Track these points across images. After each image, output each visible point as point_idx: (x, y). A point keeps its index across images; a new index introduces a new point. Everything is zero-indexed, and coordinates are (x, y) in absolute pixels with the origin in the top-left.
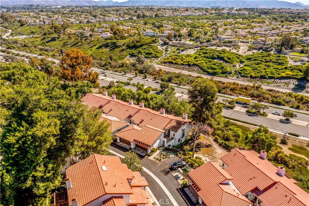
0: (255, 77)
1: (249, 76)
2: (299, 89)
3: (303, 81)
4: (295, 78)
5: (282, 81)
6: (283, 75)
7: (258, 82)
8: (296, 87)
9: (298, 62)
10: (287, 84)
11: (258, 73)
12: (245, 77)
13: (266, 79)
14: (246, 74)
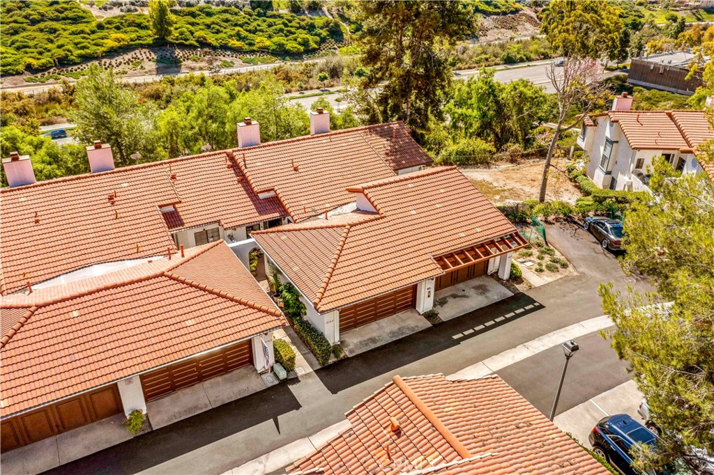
0: (44, 68)
1: (21, 68)
2: (170, 68)
3: (164, 48)
4: (142, 46)
5: (119, 59)
6: (110, 43)
7: (61, 76)
8: (161, 65)
9: (110, 9)
10: (136, 62)
11: (41, 53)
12: (12, 75)
13: (75, 64)
14: (10, 65)
